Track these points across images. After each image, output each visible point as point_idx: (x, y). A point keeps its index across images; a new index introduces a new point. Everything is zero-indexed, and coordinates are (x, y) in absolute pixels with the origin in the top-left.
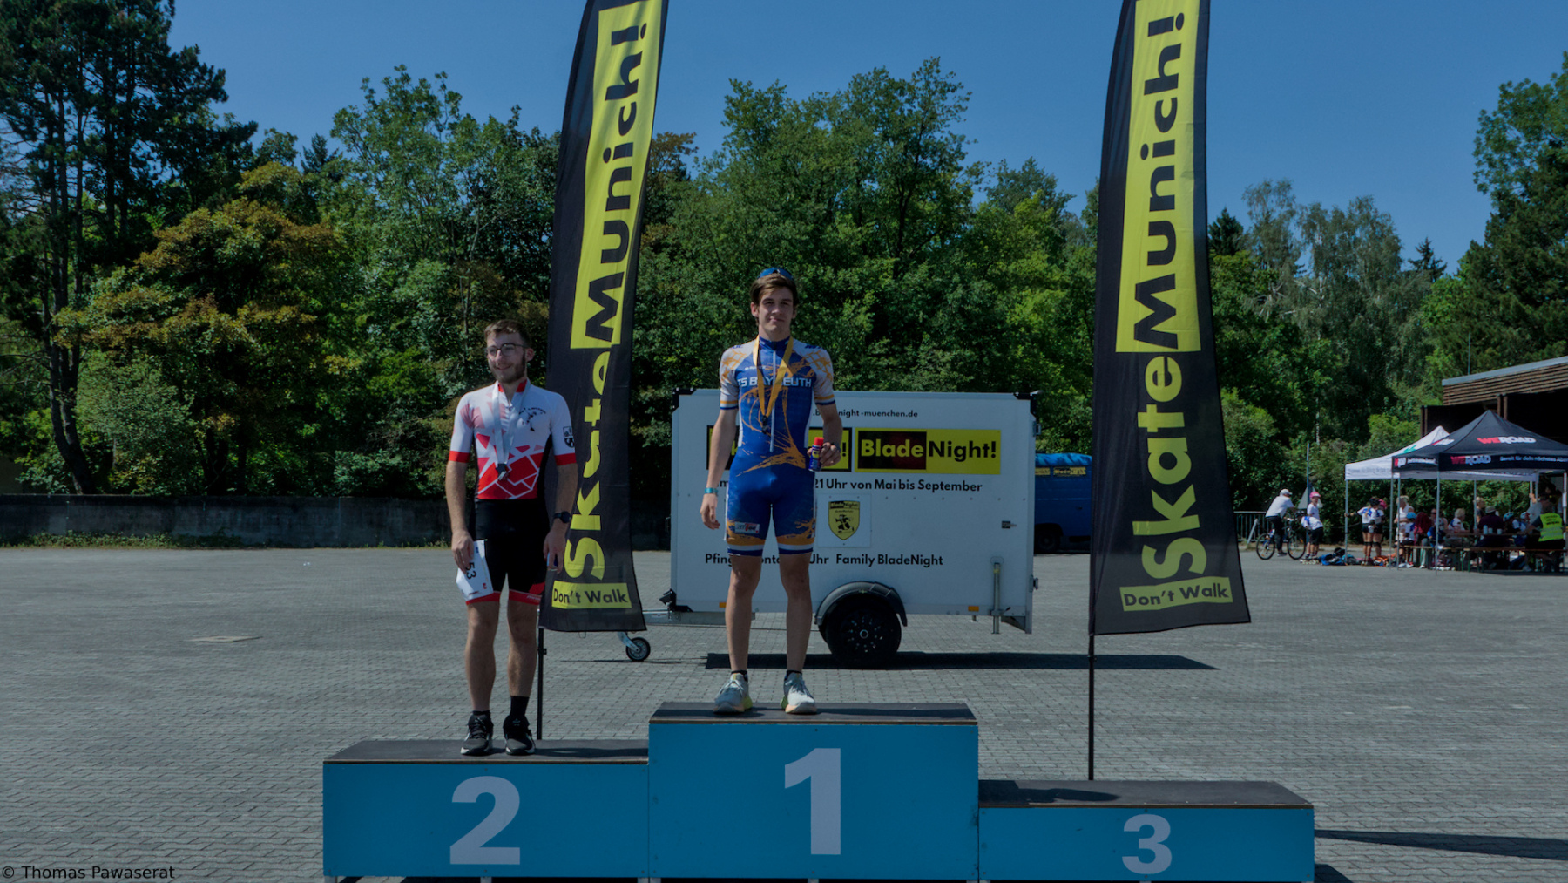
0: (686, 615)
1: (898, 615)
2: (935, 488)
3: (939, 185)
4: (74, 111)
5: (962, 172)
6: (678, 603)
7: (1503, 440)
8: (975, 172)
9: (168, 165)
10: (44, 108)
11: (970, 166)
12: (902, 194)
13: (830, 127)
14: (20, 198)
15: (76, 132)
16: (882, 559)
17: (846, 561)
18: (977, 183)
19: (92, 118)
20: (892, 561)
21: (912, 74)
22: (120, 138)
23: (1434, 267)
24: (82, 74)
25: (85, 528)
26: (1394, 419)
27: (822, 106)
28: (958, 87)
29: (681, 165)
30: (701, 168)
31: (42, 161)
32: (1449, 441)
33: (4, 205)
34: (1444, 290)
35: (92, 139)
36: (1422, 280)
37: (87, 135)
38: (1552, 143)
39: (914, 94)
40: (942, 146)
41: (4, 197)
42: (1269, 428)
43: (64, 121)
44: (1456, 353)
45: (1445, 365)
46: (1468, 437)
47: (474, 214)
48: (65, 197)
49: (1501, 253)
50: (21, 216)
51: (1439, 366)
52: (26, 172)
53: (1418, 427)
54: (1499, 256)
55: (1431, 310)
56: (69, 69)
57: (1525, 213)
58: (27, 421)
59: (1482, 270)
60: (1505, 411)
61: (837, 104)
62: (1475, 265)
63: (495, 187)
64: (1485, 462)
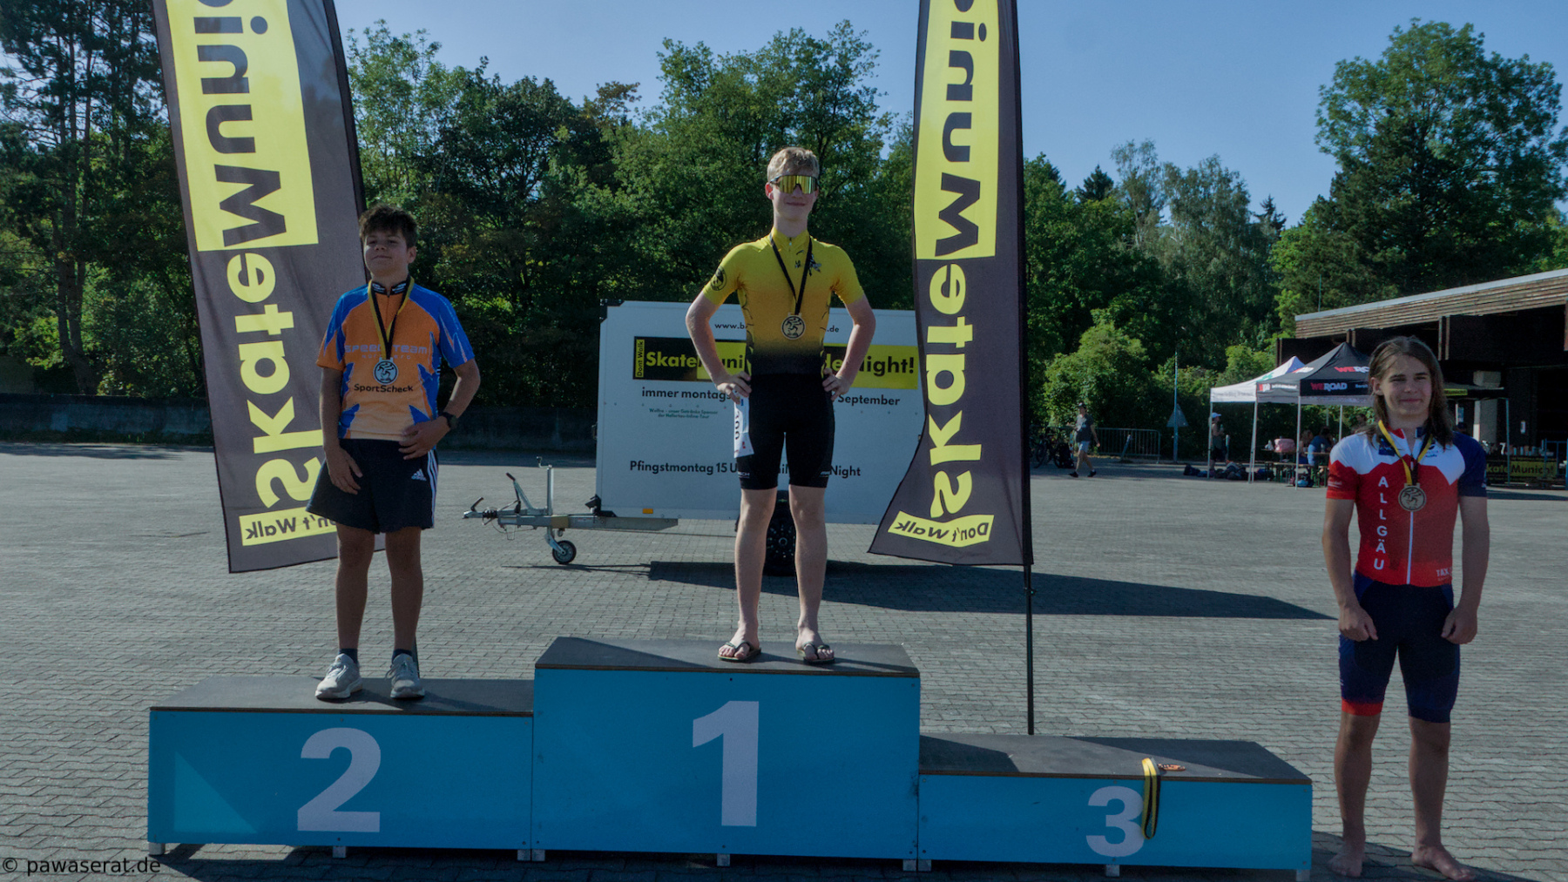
0: (610, 520)
2: (854, 401)
3: (853, 134)
4: (83, 53)
5: (874, 121)
6: (603, 509)
7: (1357, 369)
8: (884, 122)
10: (54, 52)
11: (881, 117)
12: (820, 141)
13: (755, 79)
14: (33, 129)
15: (84, 72)
18: (887, 132)
19: (99, 60)
21: (830, 34)
22: (124, 78)
23: (1275, 220)
24: (91, 21)
25: (84, 425)
26: (1249, 350)
27: (749, 61)
28: (870, 46)
29: (626, 111)
30: (641, 116)
31: (53, 96)
32: (1307, 370)
33: (16, 135)
34: (1292, 237)
35: (98, 77)
36: (1267, 231)
37: (95, 74)
38: (1389, 111)
39: (831, 52)
40: (856, 98)
41: (17, 128)
42: (1141, 355)
43: (73, 62)
44: (1304, 292)
45: (1292, 303)
46: (1326, 365)
47: (441, 150)
48: (74, 129)
49: (1345, 207)
50: (33, 145)
51: (1288, 304)
52: (37, 106)
53: (1273, 358)
54: (1344, 210)
55: (1282, 255)
56: (78, 15)
57: (1366, 172)
58: (34, 328)
59: (1328, 222)
60: (1353, 344)
61: (761, 60)
62: (1321, 217)
63: (460, 127)
64: (1342, 388)
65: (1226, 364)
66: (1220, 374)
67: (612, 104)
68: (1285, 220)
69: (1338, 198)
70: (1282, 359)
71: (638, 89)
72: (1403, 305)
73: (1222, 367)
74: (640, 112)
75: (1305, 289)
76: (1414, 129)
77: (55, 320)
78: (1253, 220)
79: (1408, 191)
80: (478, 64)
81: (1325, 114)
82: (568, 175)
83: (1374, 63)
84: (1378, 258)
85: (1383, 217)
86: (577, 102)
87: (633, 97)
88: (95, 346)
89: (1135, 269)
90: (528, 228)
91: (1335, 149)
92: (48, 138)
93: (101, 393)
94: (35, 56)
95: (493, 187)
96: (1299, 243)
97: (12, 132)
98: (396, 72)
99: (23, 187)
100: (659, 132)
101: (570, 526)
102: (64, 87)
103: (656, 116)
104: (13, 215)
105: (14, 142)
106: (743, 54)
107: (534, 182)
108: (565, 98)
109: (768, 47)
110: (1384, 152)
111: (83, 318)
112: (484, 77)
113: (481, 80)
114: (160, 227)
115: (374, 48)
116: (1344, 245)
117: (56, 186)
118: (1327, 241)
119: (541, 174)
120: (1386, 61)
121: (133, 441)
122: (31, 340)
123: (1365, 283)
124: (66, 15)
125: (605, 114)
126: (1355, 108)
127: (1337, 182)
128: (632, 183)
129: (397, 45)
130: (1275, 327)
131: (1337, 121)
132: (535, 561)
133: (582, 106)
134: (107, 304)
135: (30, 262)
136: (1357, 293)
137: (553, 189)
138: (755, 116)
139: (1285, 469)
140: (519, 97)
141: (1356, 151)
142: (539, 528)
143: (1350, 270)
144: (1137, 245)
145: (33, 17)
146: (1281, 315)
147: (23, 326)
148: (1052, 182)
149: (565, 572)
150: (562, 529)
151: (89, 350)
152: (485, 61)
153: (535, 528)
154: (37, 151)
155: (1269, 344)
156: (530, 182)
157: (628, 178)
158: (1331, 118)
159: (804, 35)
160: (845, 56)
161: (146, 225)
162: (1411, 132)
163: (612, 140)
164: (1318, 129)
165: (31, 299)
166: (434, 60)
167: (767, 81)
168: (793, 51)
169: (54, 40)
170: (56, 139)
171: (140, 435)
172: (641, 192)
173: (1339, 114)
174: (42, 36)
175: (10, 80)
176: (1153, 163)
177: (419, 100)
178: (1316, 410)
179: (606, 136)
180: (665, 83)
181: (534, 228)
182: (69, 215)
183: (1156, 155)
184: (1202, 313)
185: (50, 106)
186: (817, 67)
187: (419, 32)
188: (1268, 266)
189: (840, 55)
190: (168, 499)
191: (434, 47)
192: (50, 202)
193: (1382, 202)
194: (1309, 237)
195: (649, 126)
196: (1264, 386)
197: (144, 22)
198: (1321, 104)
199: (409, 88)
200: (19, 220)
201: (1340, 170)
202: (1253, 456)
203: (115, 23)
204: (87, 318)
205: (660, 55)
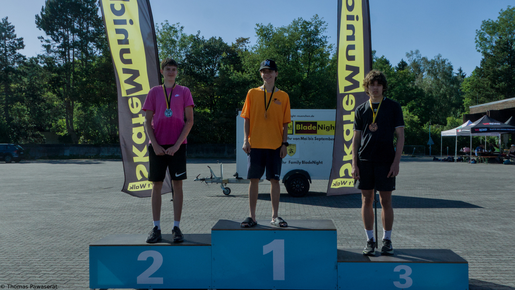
0: (241, 180)
1: (309, 180)
2: (320, 139)
3: (320, 51)
4: (71, 34)
5: (327, 47)
6: (239, 177)
7: (490, 124)
8: (330, 47)
9: (99, 49)
10: (61, 34)
11: (329, 45)
12: (309, 54)
13: (287, 35)
14: (56, 59)
15: (72, 40)
16: (303, 162)
17: (292, 163)
18: (331, 50)
19: (76, 36)
20: (307, 163)
21: (311, 19)
22: (84, 42)
23: (463, 75)
24: (73, 23)
25: (75, 154)
26: (455, 118)
27: (285, 29)
28: (324, 22)
29: (246, 47)
30: (250, 48)
31: (62, 48)
32: (473, 124)
33: (51, 61)
34: (469, 80)
35: (76, 42)
36: (459, 78)
37: (75, 41)
38: (500, 38)
39: (312, 25)
40: (320, 40)
41: (51, 59)
42: (418, 121)
43: (68, 37)
44: (472, 99)
45: (469, 102)
46: (480, 123)
47: (186, 62)
48: (69, 59)
49: (485, 70)
50: (56, 64)
51: (467, 102)
52: (57, 52)
53: (462, 121)
54: (485, 71)
55: (465, 86)
56: (69, 22)
57: (493, 58)
58: (58, 123)
59: (479, 74)
60: (489, 116)
61: (289, 29)
62: (477, 74)
63: (192, 54)
64: (485, 130)
65: (447, 123)
66: (445, 127)
67: (241, 45)
68: (466, 75)
69: (483, 67)
70: (465, 121)
71: (249, 39)
72: (506, 102)
73: (445, 124)
74: (250, 47)
75: (473, 98)
76: (508, 43)
77: (65, 120)
78: (455, 75)
79: (507, 64)
80: (197, 33)
81: (478, 39)
82: (228, 68)
83: (495, 21)
84: (497, 86)
85: (498, 72)
86: (230, 44)
87: (248, 42)
88: (78, 128)
89: (415, 93)
90: (215, 86)
91: (481, 50)
92: (61, 62)
93: (80, 143)
94: (56, 36)
95: (203, 73)
96: (470, 82)
97: (50, 60)
98: (171, 36)
99: (54, 78)
100: (256, 53)
101: (228, 183)
102: (65, 45)
103: (255, 48)
104: (50, 87)
105: (50, 63)
106: (283, 27)
107: (217, 71)
108: (226, 43)
109: (291, 24)
110: (498, 51)
111: (74, 119)
112: (199, 37)
113: (198, 38)
114: (97, 89)
115: (164, 29)
116: (485, 82)
117: (64, 77)
118: (480, 81)
119: (218, 68)
120: (499, 20)
121: (90, 158)
122: (57, 127)
123: (493, 95)
124: (65, 22)
125: (239, 48)
126: (488, 37)
127: (483, 62)
128: (248, 70)
129: (171, 28)
130: (463, 111)
131: (482, 40)
132: (217, 194)
133: (231, 45)
134: (81, 114)
135: (56, 102)
136: (491, 98)
137: (222, 72)
138: (288, 47)
139: (467, 158)
140: (210, 43)
141: (489, 51)
142: (219, 184)
143: (487, 91)
144: (416, 85)
145: (55, 23)
146: (465, 106)
147: (55, 122)
148: (387, 65)
149: (227, 198)
150: (226, 184)
151: (76, 129)
152: (199, 32)
153: (217, 184)
154: (58, 66)
155: (461, 116)
156: (215, 71)
157: (247, 68)
158: (480, 40)
159: (303, 20)
160: (317, 26)
161: (93, 89)
162: (507, 44)
163: (241, 56)
164: (476, 44)
165: (57, 114)
166: (183, 32)
167: (292, 35)
168: (300, 24)
169: (62, 30)
170: (64, 62)
171: (92, 156)
172: (251, 73)
173: (483, 39)
174: (58, 29)
175: (49, 44)
176: (420, 57)
177: (179, 46)
178: (477, 138)
179: (240, 55)
180: (258, 37)
181: (216, 86)
182: (69, 86)
183: (421, 55)
184: (438, 107)
185: (62, 52)
186: (307, 30)
187: (177, 24)
188: (460, 90)
189: (315, 26)
190: (101, 177)
191: (182, 28)
192: (62, 82)
193: (498, 67)
194: (473, 80)
195: (253, 51)
196: (459, 130)
197: (90, 23)
198: (476, 36)
199: (176, 42)
200: (52, 88)
201: (483, 57)
202: (456, 154)
203: (81, 24)
204: (75, 119)
205: (255, 29)
